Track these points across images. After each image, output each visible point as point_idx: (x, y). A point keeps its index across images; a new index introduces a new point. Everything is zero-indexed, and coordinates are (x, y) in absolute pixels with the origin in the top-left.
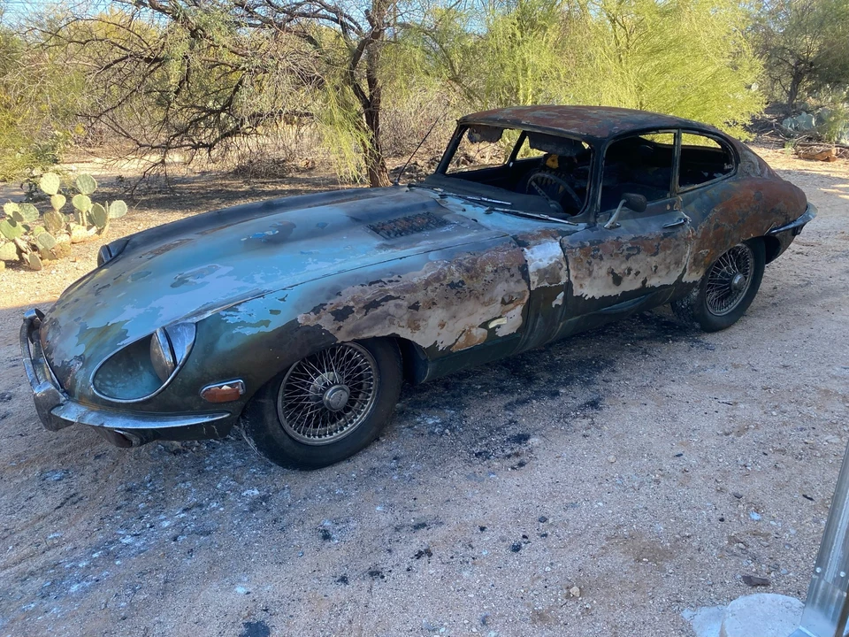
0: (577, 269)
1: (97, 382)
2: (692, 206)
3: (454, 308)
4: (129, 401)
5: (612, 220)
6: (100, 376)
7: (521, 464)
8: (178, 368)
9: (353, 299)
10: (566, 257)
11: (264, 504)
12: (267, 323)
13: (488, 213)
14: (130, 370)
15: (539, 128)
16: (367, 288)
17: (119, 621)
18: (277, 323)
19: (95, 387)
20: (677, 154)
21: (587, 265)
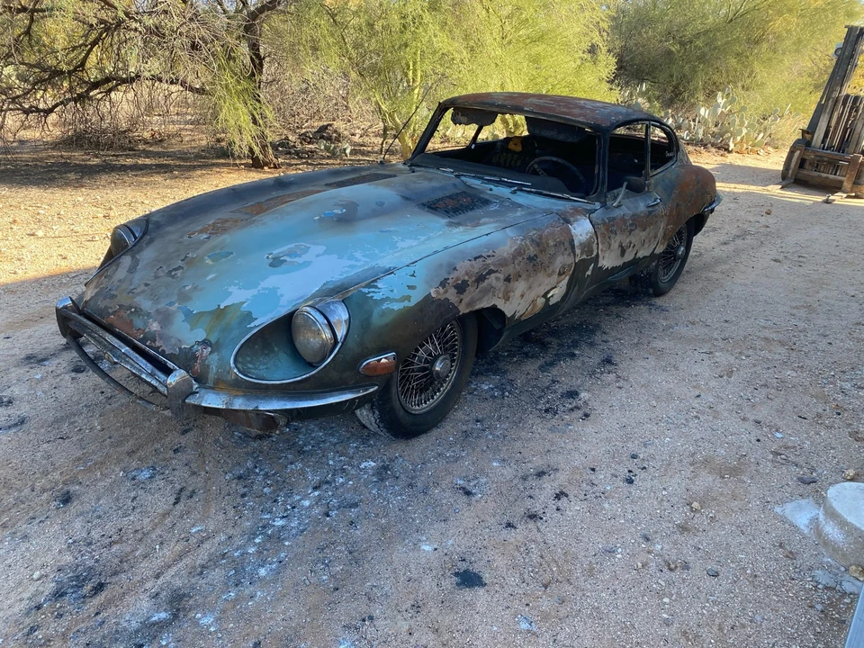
0: (603, 243)
1: (239, 365)
2: (660, 187)
3: (531, 279)
4: (284, 382)
5: (618, 200)
6: (240, 359)
7: (587, 415)
8: (340, 344)
9: (467, 274)
10: (595, 232)
11: (389, 472)
12: (408, 298)
13: (514, 192)
14: (266, 352)
15: (544, 115)
16: (473, 262)
17: (333, 592)
18: (416, 297)
19: (239, 371)
20: (649, 143)
21: (608, 240)
